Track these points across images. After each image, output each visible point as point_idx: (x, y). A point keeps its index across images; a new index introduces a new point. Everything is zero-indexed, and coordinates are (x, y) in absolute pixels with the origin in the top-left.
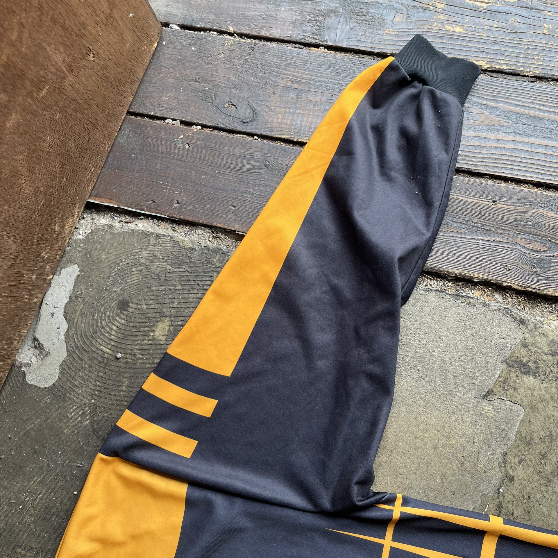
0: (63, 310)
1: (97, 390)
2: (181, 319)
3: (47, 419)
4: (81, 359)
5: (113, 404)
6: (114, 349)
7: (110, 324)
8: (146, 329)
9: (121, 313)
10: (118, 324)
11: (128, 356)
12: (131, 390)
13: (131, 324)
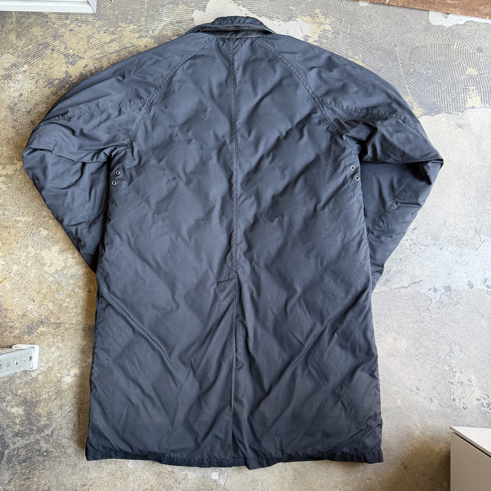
0: (470, 20)
1: (434, 46)
2: (480, 80)
3: (414, 25)
4: (447, 35)
5: (429, 55)
6: (457, 50)
7: (468, 45)
8: (470, 63)
9: (476, 49)
10: (470, 49)
11: (455, 57)
12: (439, 62)
13: (471, 56)
